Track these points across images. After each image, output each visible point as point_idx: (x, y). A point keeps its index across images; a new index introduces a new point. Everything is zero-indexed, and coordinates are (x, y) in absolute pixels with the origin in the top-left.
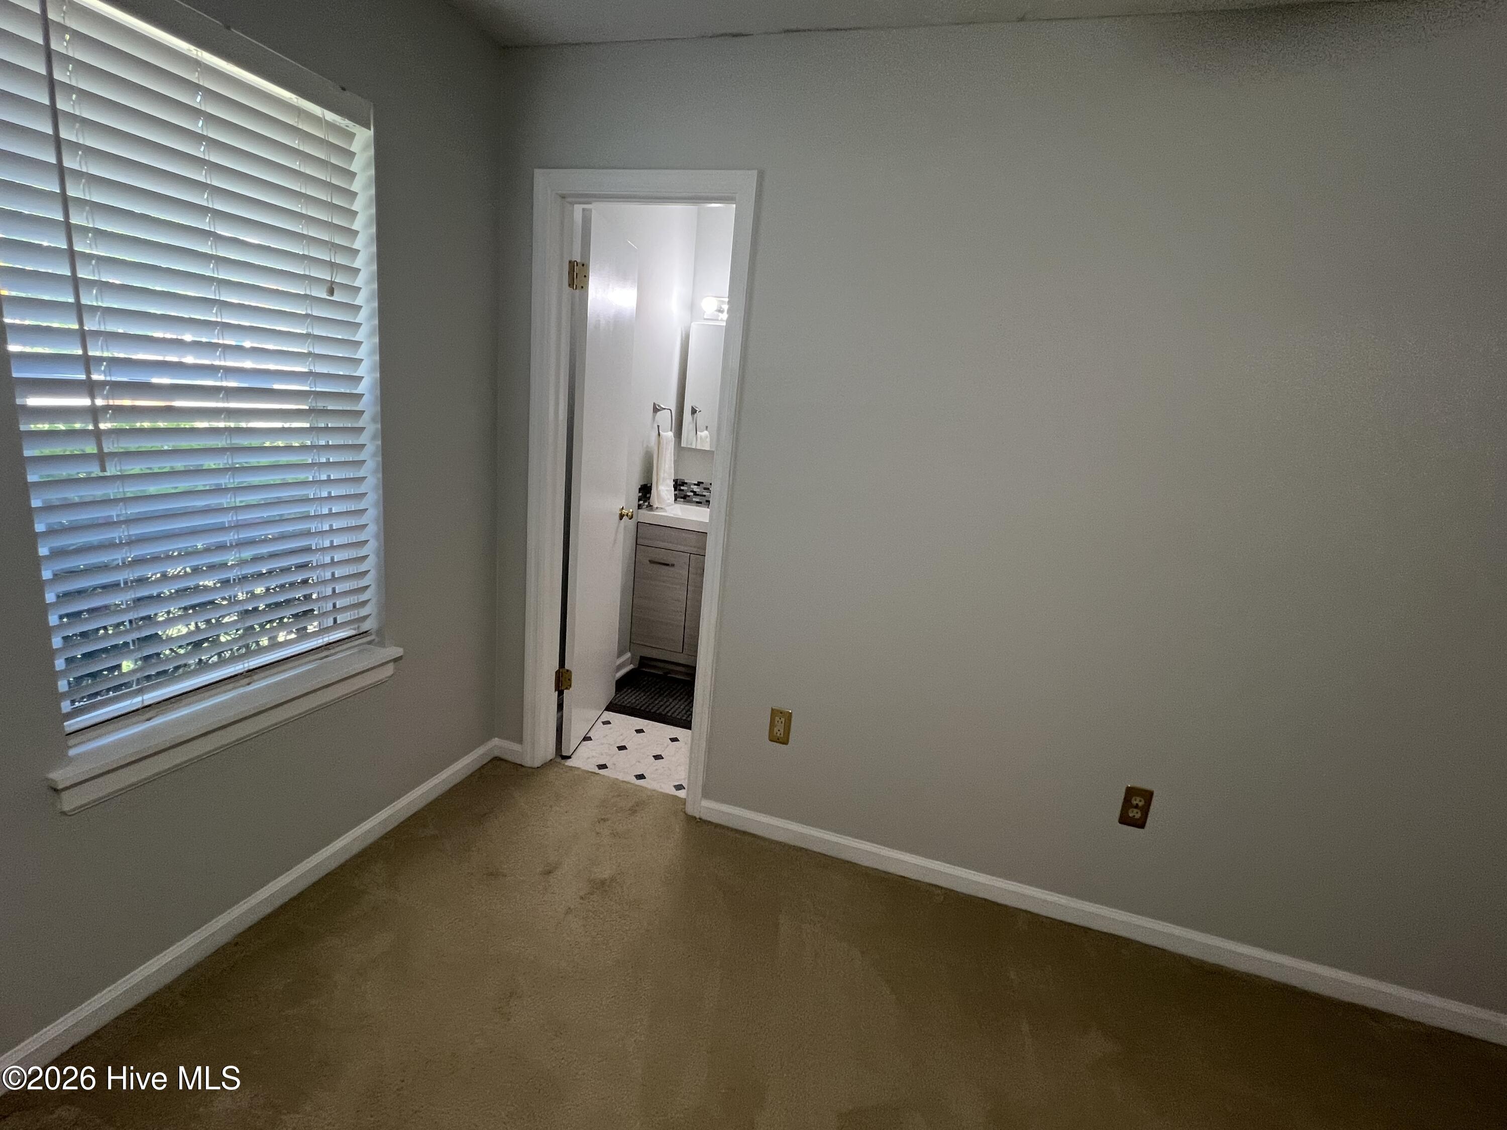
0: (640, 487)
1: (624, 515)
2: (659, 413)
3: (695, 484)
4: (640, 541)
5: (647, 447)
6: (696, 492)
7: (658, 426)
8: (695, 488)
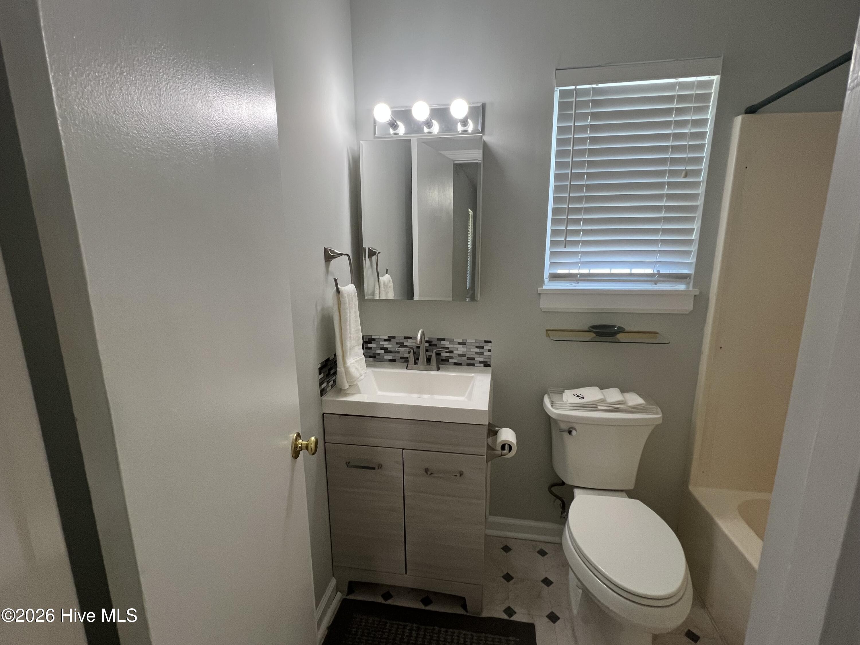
0: (320, 366)
1: (301, 449)
2: (333, 262)
3: (385, 340)
4: (328, 438)
5: (323, 309)
6: (387, 348)
7: (336, 280)
8: (386, 345)
